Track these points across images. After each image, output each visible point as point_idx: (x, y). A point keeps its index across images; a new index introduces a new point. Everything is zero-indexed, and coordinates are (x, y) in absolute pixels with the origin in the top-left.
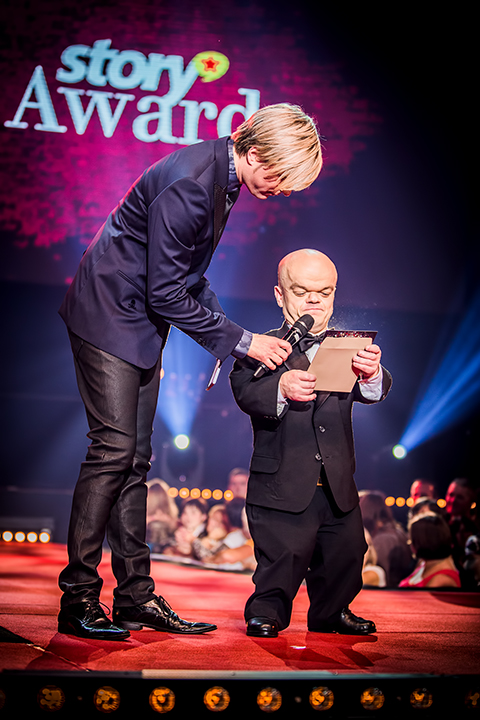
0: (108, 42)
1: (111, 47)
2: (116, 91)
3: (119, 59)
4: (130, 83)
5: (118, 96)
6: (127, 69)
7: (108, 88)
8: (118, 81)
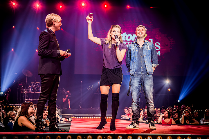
0: (125, 33)
1: (126, 34)
2: (127, 41)
3: (128, 36)
4: (130, 40)
5: (128, 42)
6: (129, 37)
7: (126, 41)
8: (128, 40)
